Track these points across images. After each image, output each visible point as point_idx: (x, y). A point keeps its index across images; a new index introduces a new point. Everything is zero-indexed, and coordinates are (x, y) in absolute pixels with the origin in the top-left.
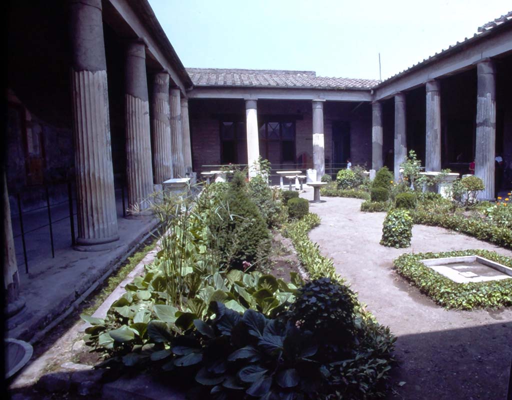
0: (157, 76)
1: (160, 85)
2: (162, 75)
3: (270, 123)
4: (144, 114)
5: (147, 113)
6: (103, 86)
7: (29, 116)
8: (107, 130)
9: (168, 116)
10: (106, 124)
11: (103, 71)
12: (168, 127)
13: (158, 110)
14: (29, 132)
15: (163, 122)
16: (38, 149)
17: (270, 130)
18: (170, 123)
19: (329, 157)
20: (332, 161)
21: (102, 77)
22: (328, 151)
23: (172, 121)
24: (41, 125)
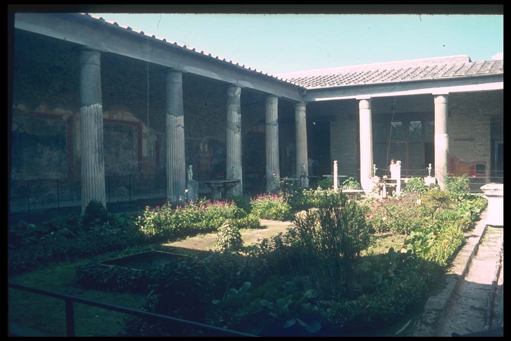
0: (229, 90)
1: (231, 97)
3: (412, 122)
4: (177, 127)
5: (179, 126)
6: (95, 114)
7: (145, 130)
8: (97, 143)
9: (237, 124)
10: (96, 139)
11: (95, 105)
12: (237, 134)
13: (229, 120)
14: (144, 141)
15: (232, 129)
16: (152, 153)
17: (411, 129)
18: (239, 130)
19: (485, 162)
20: (489, 167)
21: (94, 108)
22: (484, 156)
23: (267, 127)
24: (158, 136)
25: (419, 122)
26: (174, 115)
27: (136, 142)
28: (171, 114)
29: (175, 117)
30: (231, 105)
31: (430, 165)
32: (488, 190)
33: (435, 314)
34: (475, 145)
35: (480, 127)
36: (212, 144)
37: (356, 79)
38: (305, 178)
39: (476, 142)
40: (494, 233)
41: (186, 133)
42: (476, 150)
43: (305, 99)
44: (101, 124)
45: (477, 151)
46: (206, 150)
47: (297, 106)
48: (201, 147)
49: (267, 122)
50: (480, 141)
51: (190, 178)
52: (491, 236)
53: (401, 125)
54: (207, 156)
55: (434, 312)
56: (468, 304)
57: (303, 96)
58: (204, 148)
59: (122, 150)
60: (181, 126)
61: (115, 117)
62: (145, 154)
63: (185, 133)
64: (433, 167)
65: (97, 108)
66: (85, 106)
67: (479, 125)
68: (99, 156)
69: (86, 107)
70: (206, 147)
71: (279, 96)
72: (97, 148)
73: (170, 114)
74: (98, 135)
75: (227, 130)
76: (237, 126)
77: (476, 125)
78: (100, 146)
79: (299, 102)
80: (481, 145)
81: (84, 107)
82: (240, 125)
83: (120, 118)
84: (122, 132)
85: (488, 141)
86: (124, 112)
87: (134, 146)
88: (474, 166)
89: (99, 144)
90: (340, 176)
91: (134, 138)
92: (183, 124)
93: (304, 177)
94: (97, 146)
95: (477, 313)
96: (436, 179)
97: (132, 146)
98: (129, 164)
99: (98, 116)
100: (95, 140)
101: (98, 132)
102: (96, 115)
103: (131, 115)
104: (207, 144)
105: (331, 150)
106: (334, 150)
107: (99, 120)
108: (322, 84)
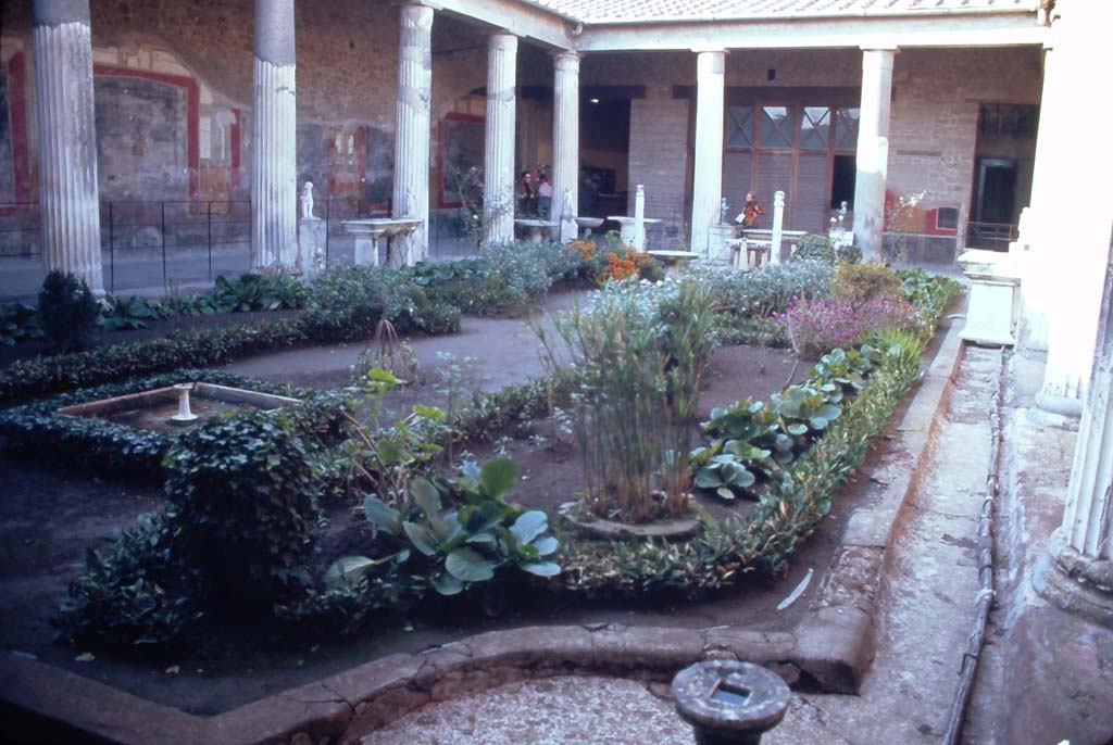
0: (404, 13)
1: (409, 30)
2: (414, 10)
3: (808, 110)
4: (277, 90)
5: (283, 88)
6: (72, 49)
7: (206, 96)
8: (77, 120)
9: (421, 92)
10: (76, 108)
11: (71, 25)
12: (420, 116)
13: (402, 82)
14: (204, 124)
15: (409, 104)
16: (223, 153)
17: (806, 124)
18: (426, 107)
19: (960, 205)
20: (967, 215)
21: (69, 34)
22: (958, 189)
23: (491, 103)
24: (237, 112)
25: (827, 109)
26: (272, 63)
27: (184, 124)
28: (266, 60)
29: (275, 68)
30: (409, 47)
31: (844, 203)
32: (972, 263)
33: (868, 559)
34: (939, 164)
35: (955, 126)
36: (365, 136)
37: (695, 7)
38: (569, 221)
39: (943, 159)
40: (979, 359)
41: (301, 108)
42: (943, 175)
43: (577, 44)
44: (87, 75)
45: (943, 179)
46: (351, 151)
47: (559, 59)
48: (338, 143)
49: (490, 92)
50: (952, 158)
51: (308, 213)
52: (973, 365)
53: (785, 114)
54: (351, 163)
55: (867, 553)
56: (937, 529)
57: (575, 38)
58: (345, 145)
59: (148, 141)
60: (287, 88)
61: (132, 63)
62: (205, 152)
63: (297, 107)
64: (850, 207)
65: (76, 31)
66: (44, 25)
67: (953, 121)
68: (82, 151)
69: (48, 28)
70: (351, 142)
71: (519, 34)
72: (78, 132)
73: (262, 61)
74: (80, 99)
75: (398, 103)
76: (422, 98)
77: (947, 122)
78: (85, 128)
79: (566, 50)
80: (954, 166)
81: (41, 27)
82: (428, 95)
83: (145, 66)
84: (148, 98)
85: (968, 158)
86: (155, 52)
87: (180, 134)
88: (934, 211)
89: (82, 122)
90: (648, 220)
91: (179, 115)
92: (292, 86)
93: (569, 219)
94: (78, 127)
95: (957, 553)
96: (855, 236)
97: (174, 134)
98: (166, 174)
99: (79, 51)
100: (73, 112)
101: (80, 91)
102: (76, 49)
103: (172, 58)
104: (352, 137)
105: (631, 163)
106: (637, 163)
107: (82, 64)
108: (618, 14)
